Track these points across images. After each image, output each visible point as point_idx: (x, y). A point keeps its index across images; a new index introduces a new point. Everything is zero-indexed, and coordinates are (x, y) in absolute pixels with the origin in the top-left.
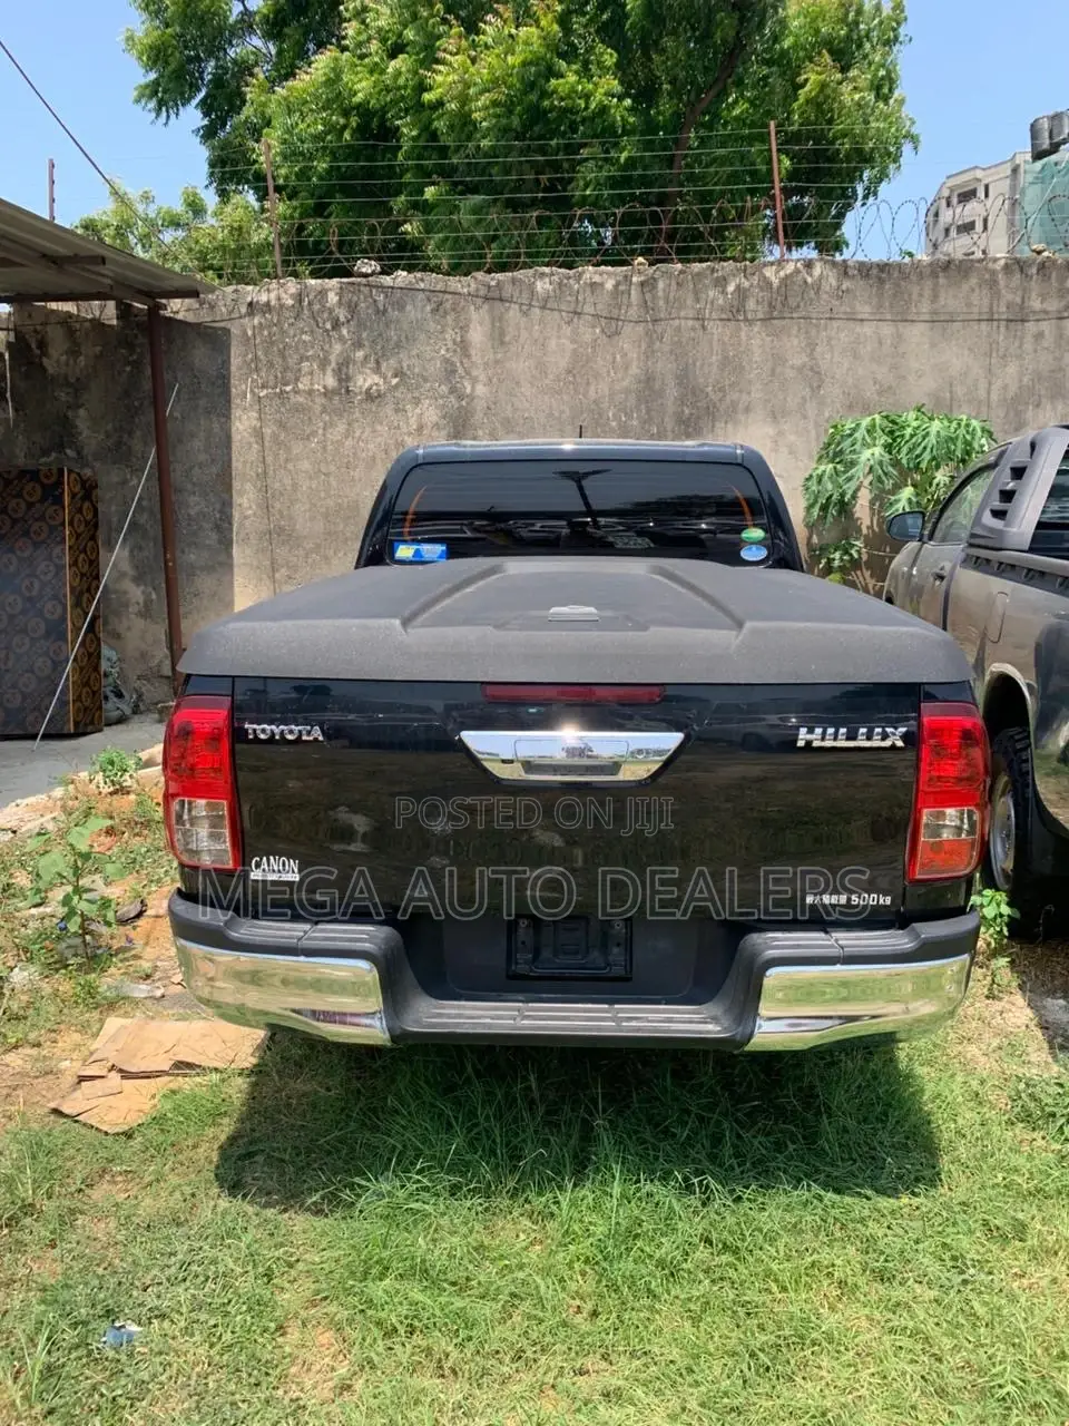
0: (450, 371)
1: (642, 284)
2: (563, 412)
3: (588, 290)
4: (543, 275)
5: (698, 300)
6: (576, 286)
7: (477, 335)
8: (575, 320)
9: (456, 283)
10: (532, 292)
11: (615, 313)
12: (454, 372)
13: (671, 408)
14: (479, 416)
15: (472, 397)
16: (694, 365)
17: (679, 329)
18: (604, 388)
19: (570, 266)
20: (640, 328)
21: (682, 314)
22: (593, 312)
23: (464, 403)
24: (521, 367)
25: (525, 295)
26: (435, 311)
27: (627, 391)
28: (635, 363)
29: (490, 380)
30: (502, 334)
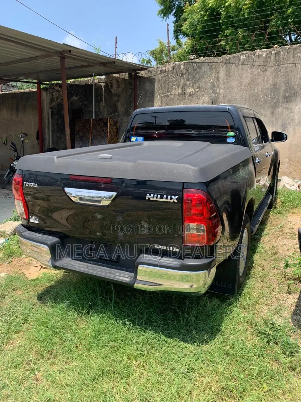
0: (213, 86)
1: (275, 54)
2: (246, 96)
3: (257, 57)
4: (243, 54)
5: (294, 57)
6: (253, 57)
7: (222, 75)
8: (252, 67)
9: (216, 59)
10: (240, 60)
11: (265, 64)
12: (214, 86)
13: (281, 94)
14: (221, 98)
15: (219, 93)
16: (291, 79)
17: (287, 67)
18: (260, 88)
19: (252, 50)
20: (273, 68)
21: (288, 62)
22: (258, 64)
23: (216, 95)
24: (234, 83)
25: (237, 61)
26: (210, 68)
27: (267, 89)
28: (271, 80)
29: (225, 88)
30: (229, 73)
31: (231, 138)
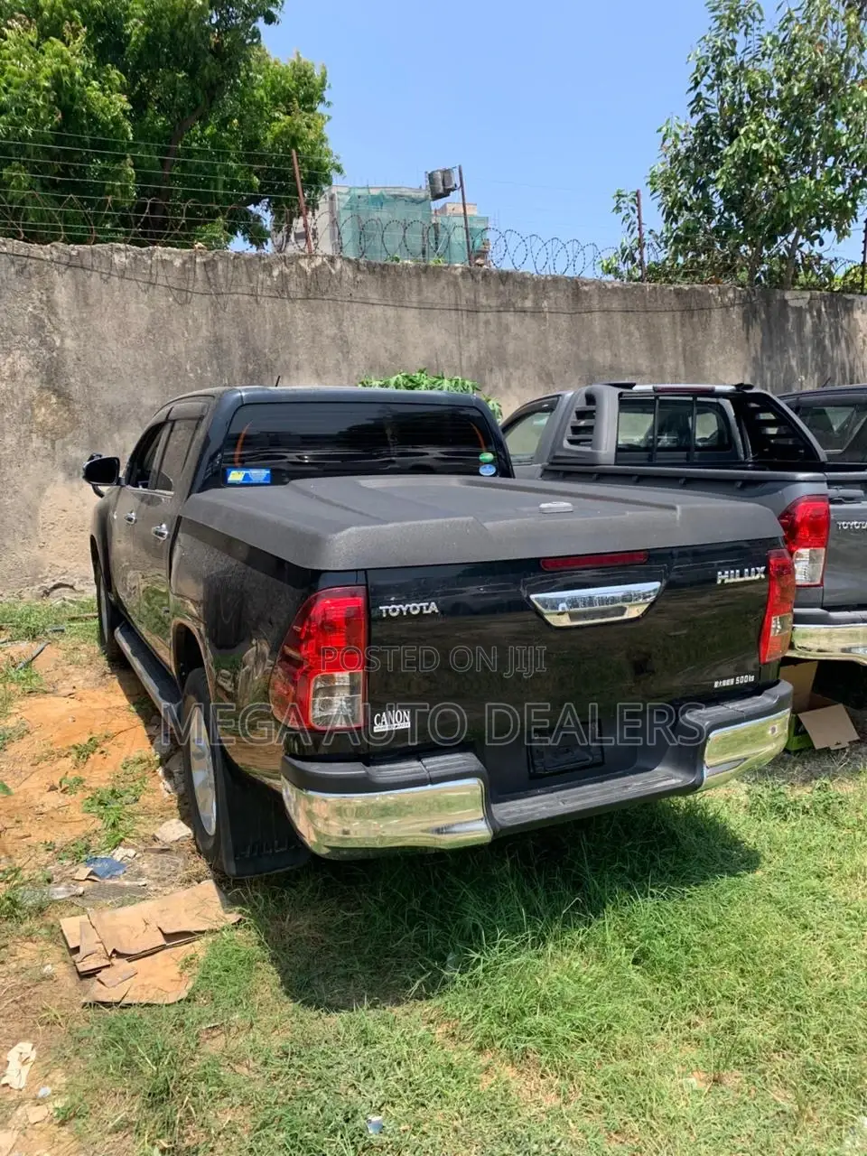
0: (38, 327)
1: (205, 264)
2: (146, 364)
3: (160, 265)
4: (119, 250)
5: (251, 281)
6: (149, 262)
7: (62, 296)
8: (151, 289)
9: (35, 249)
10: (111, 263)
11: (184, 286)
12: (43, 327)
13: (237, 364)
14: (70, 365)
15: (62, 349)
16: (253, 330)
17: (237, 303)
18: (181, 346)
19: (142, 245)
20: (206, 299)
21: (239, 290)
22: (165, 284)
23: (55, 354)
24: (106, 326)
25: (104, 264)
26: (20, 272)
27: (200, 349)
28: (204, 327)
29: (77, 335)
30: (86, 298)
31: (488, 466)
